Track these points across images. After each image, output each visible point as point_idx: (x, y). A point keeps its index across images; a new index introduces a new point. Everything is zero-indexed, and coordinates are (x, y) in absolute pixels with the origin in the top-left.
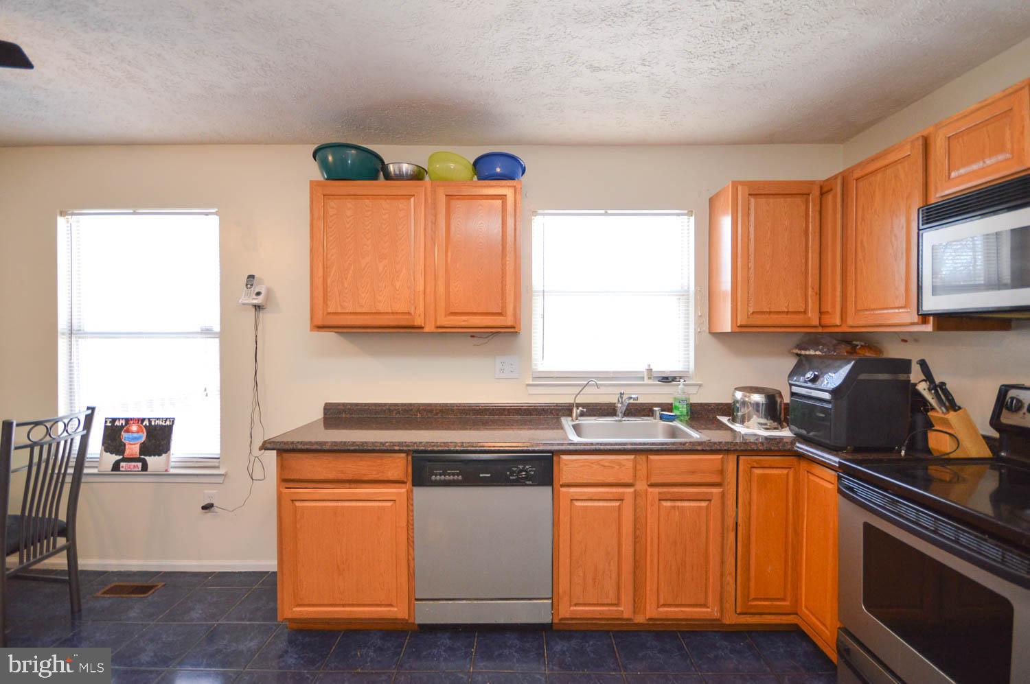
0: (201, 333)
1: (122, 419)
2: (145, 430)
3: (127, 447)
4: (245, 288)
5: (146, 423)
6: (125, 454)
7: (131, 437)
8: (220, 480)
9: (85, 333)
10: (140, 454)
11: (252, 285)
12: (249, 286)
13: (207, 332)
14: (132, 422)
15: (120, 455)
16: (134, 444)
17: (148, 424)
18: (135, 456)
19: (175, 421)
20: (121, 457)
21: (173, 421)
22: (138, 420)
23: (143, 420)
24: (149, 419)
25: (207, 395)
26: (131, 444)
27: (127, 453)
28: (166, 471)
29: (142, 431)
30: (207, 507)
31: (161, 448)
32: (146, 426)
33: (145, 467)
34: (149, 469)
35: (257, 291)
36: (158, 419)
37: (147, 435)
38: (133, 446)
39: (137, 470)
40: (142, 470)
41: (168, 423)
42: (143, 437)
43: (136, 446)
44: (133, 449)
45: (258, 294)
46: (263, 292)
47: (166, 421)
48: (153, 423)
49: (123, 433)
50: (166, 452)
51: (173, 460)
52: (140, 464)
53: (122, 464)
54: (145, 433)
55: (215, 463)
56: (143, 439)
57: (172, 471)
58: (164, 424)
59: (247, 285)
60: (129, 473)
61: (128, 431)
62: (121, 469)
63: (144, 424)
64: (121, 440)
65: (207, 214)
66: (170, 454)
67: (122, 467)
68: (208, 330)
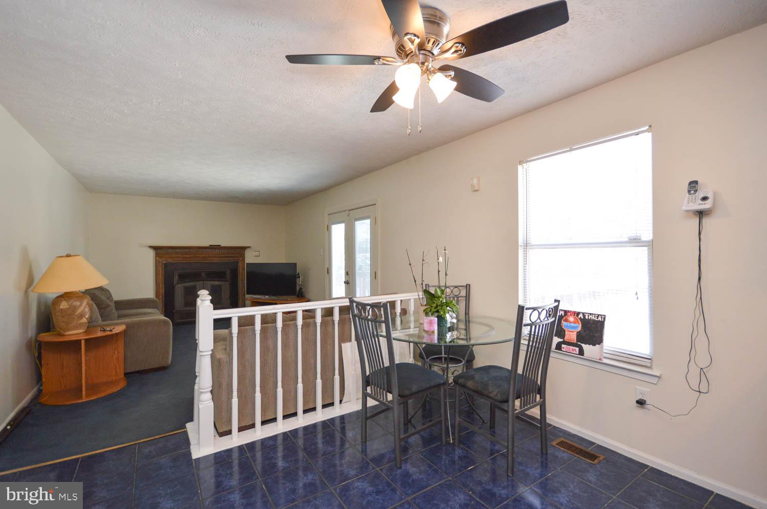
0: (630, 242)
1: (562, 310)
2: (580, 322)
3: (566, 333)
4: (687, 195)
5: (581, 316)
6: (565, 338)
7: (569, 325)
8: (655, 380)
9: (532, 246)
10: (577, 341)
11: (696, 191)
12: (692, 192)
13: (635, 241)
14: (569, 314)
15: (561, 338)
16: (572, 332)
17: (582, 318)
18: (573, 342)
19: (606, 318)
20: (562, 340)
21: (604, 318)
22: (575, 313)
23: (578, 314)
24: (583, 314)
25: (637, 298)
26: (569, 331)
27: (566, 338)
28: (600, 359)
29: (578, 322)
30: (641, 403)
31: (594, 339)
32: (580, 318)
33: (581, 352)
34: (585, 355)
35: (702, 196)
36: (591, 314)
37: (582, 326)
38: (571, 333)
39: (574, 352)
40: (579, 354)
41: (600, 319)
42: (579, 327)
43: (574, 333)
44: (571, 336)
45: (705, 199)
46: (710, 195)
47: (598, 317)
48: (587, 317)
49: (562, 321)
50: (599, 344)
51: (605, 351)
52: (577, 349)
53: (563, 346)
54: (581, 325)
55: (647, 363)
56: (579, 329)
57: (605, 361)
58: (596, 319)
59: (689, 192)
60: (568, 354)
61: (566, 320)
62: (563, 349)
63: (579, 317)
64: (561, 327)
65: (637, 134)
66: (603, 345)
67: (563, 348)
68: (635, 239)
